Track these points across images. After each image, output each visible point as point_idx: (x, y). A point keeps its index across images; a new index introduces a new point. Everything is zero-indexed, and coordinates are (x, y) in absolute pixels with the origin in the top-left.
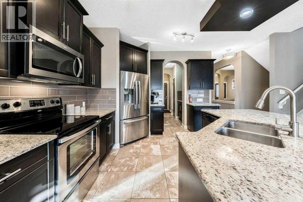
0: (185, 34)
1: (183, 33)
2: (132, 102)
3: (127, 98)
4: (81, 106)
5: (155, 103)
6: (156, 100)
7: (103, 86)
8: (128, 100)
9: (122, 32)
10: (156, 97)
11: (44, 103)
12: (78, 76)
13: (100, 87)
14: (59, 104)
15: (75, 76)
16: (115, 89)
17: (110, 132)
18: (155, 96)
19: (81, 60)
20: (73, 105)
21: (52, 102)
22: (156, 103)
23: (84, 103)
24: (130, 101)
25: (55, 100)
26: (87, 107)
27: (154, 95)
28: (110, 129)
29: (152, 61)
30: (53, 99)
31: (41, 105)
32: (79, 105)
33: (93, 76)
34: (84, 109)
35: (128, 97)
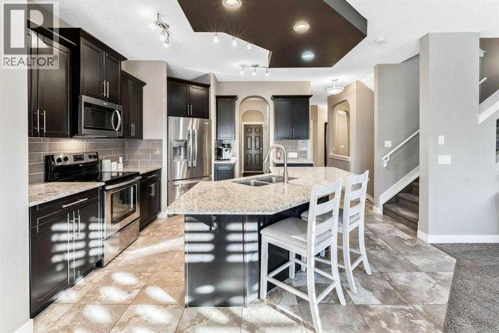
0: (257, 66)
1: (255, 65)
2: (185, 158)
3: (178, 151)
4: (118, 162)
5: (223, 159)
6: (226, 154)
7: (146, 136)
8: (180, 154)
9: (170, 64)
10: (226, 150)
11: (83, 157)
12: (117, 129)
13: (142, 138)
14: (96, 160)
15: (114, 130)
16: (161, 140)
17: (153, 194)
18: (224, 149)
19: (120, 112)
20: (110, 161)
21: (90, 157)
22: (225, 160)
23: (121, 159)
24: (182, 157)
25: (92, 154)
26: (125, 164)
27: (221, 147)
28: (153, 190)
29: (218, 98)
30: (90, 154)
31: (82, 160)
32: (115, 161)
33: (133, 126)
34: (121, 166)
35: (180, 151)
